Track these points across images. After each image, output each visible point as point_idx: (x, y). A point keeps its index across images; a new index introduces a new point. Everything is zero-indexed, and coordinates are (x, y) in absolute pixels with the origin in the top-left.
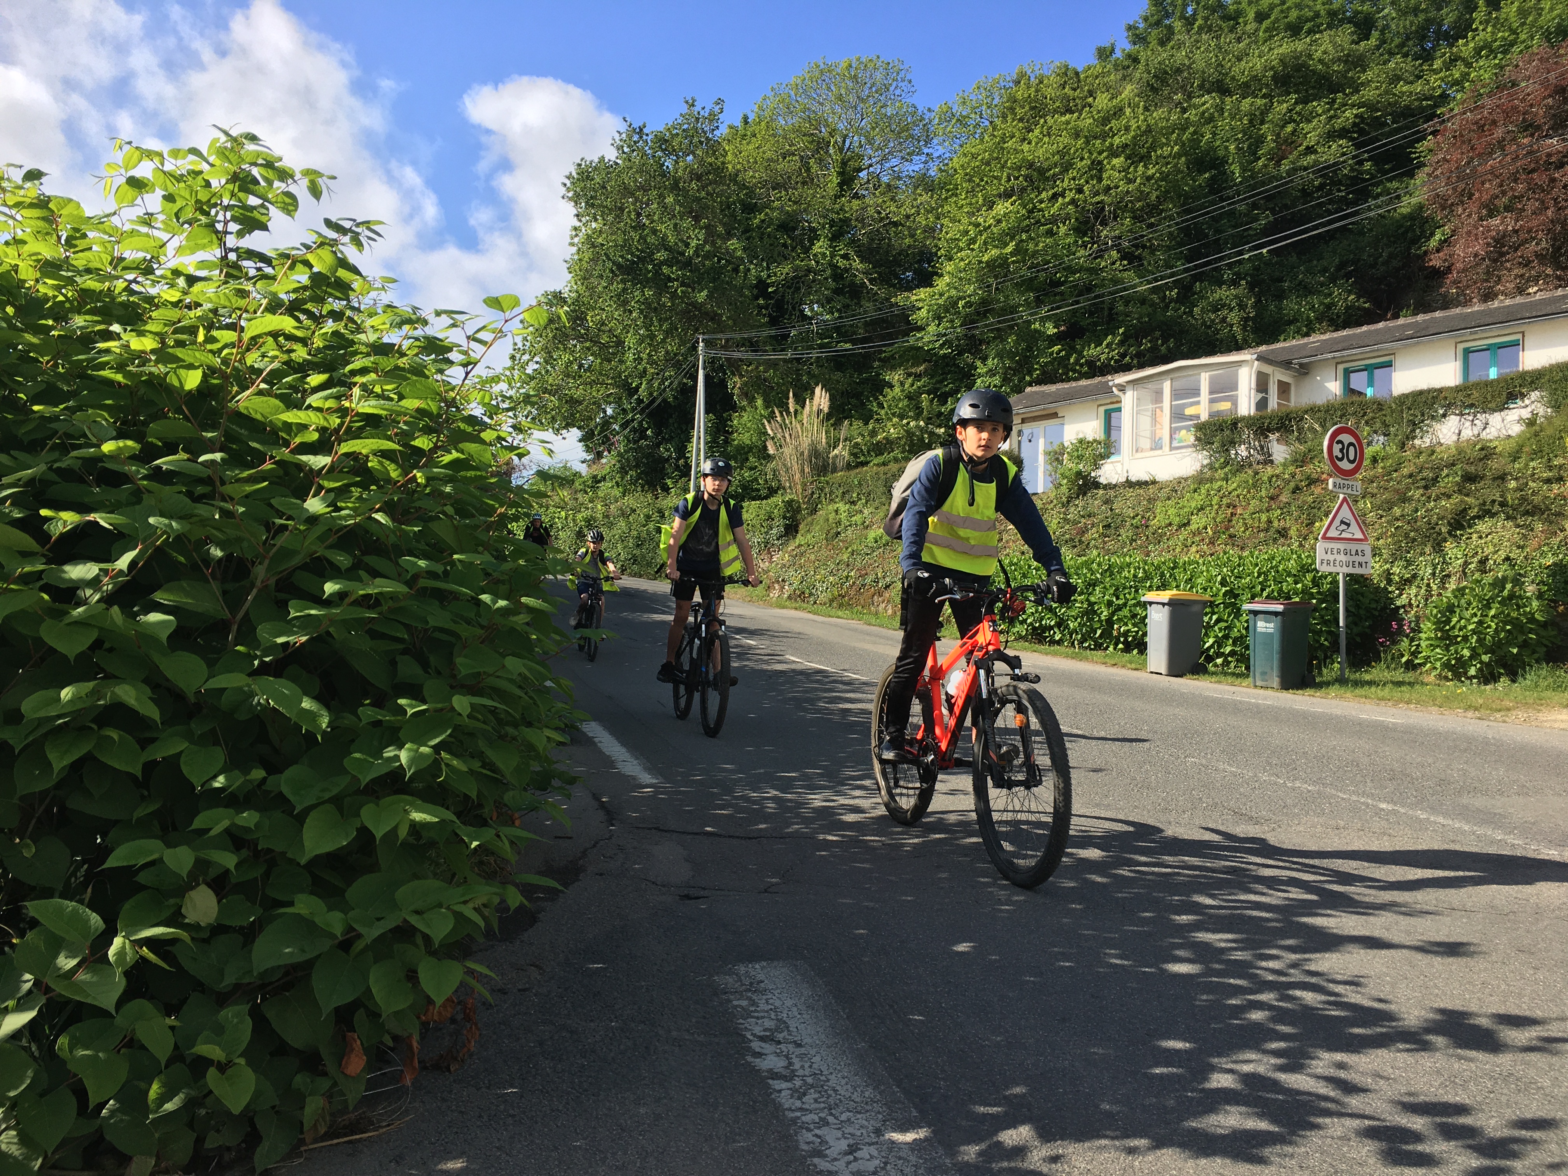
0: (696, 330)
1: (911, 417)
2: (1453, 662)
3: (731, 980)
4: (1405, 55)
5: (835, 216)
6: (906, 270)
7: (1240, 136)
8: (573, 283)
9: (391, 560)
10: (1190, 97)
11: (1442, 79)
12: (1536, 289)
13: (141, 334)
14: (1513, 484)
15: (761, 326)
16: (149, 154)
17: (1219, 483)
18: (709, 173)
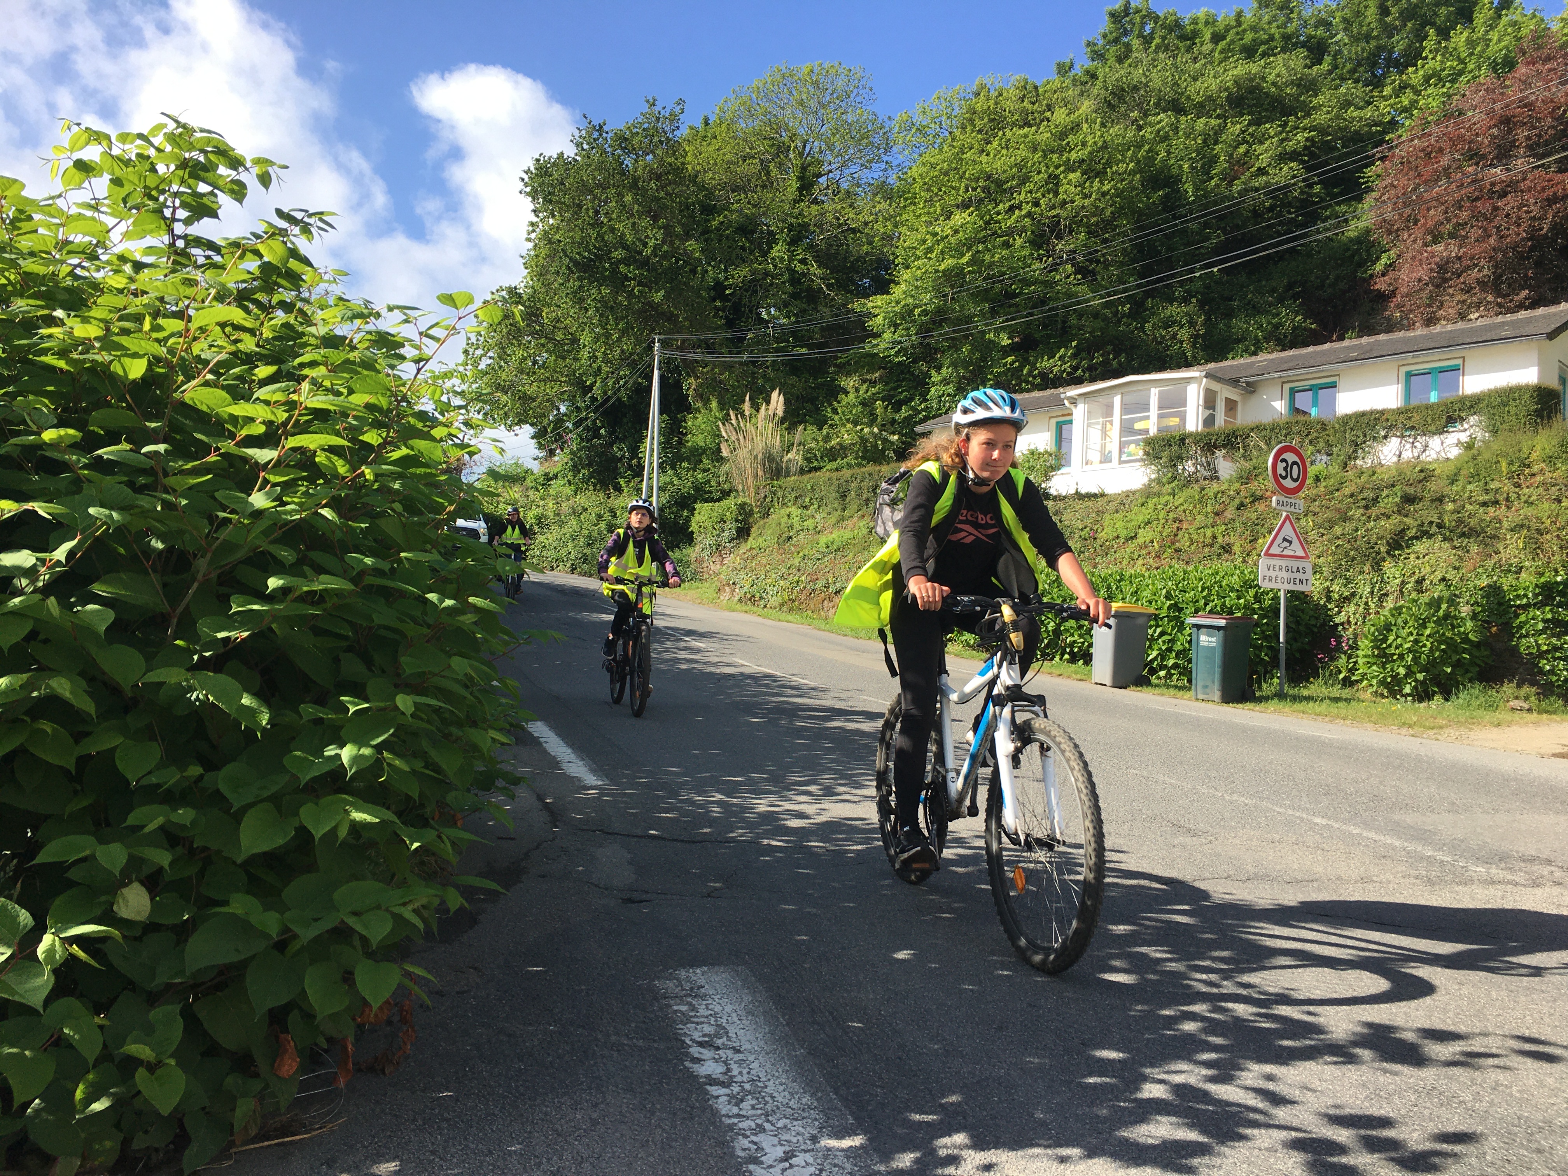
0: (652, 330)
1: (864, 424)
2: (1389, 680)
3: (671, 985)
4: (1357, 81)
5: (793, 221)
6: (863, 277)
7: (1194, 155)
8: (529, 279)
9: (336, 556)
10: (1146, 115)
11: (1391, 106)
12: (1477, 315)
13: (85, 320)
14: (1450, 506)
15: (717, 329)
16: (97, 137)
17: (1166, 498)
18: (669, 173)
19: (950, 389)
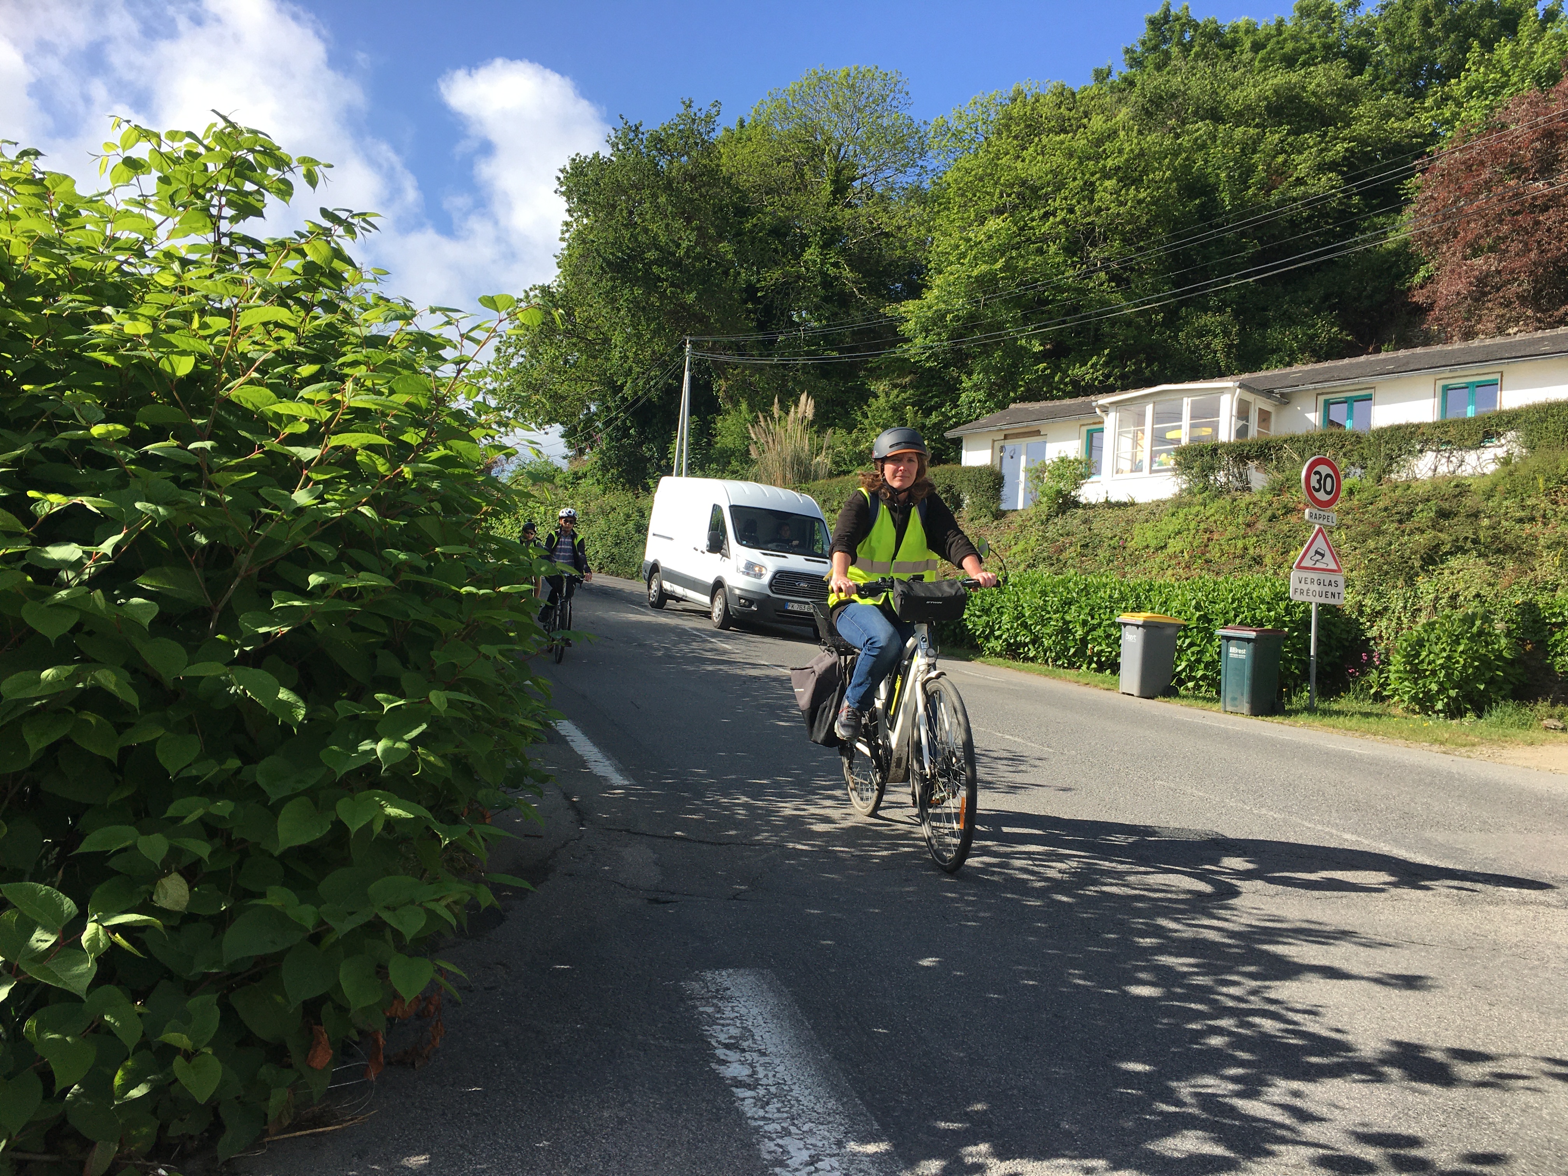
0: (684, 331)
2: (1421, 696)
3: (697, 986)
4: (1398, 92)
5: (827, 224)
6: (896, 281)
7: (1231, 164)
8: (562, 278)
9: (375, 552)
10: (1184, 123)
11: (1433, 118)
12: (1516, 329)
13: (133, 317)
14: (1486, 522)
15: (749, 331)
16: (147, 134)
17: (1197, 508)
18: (703, 174)
19: (981, 395)
